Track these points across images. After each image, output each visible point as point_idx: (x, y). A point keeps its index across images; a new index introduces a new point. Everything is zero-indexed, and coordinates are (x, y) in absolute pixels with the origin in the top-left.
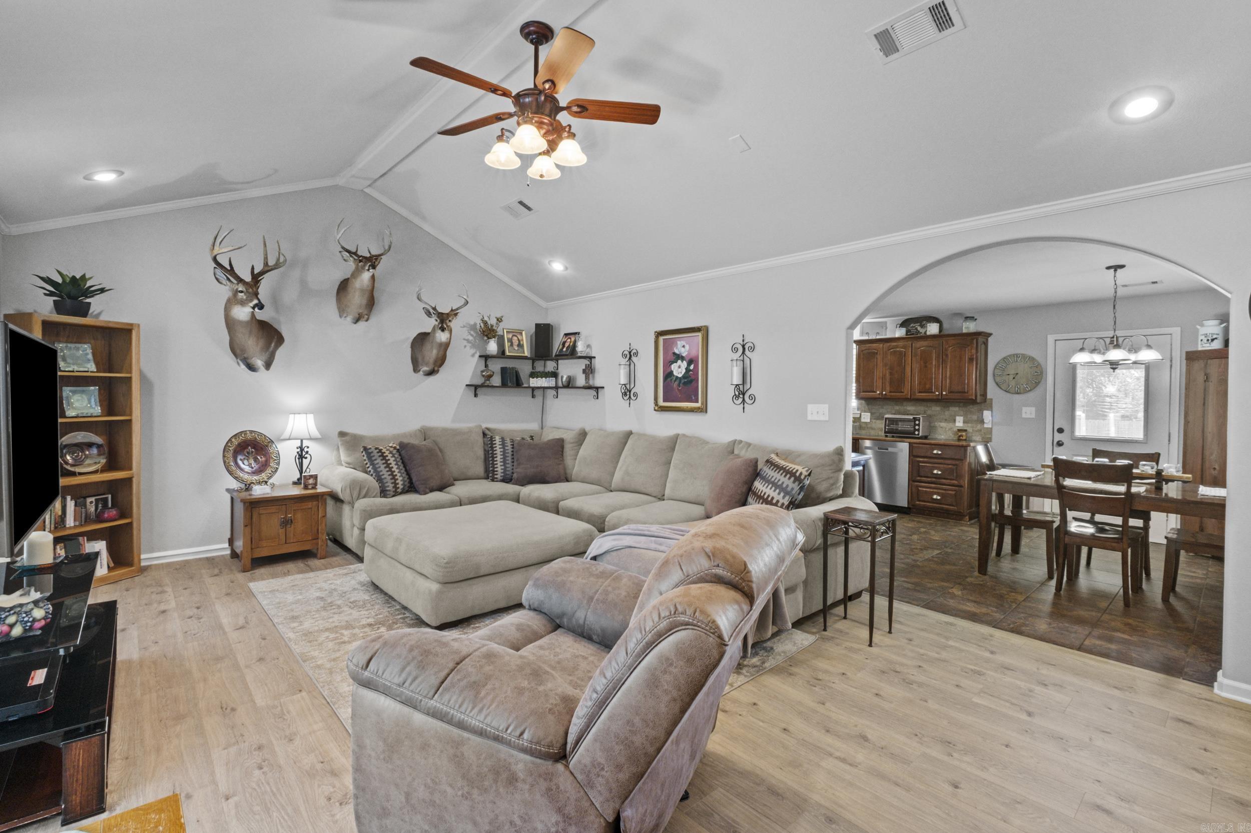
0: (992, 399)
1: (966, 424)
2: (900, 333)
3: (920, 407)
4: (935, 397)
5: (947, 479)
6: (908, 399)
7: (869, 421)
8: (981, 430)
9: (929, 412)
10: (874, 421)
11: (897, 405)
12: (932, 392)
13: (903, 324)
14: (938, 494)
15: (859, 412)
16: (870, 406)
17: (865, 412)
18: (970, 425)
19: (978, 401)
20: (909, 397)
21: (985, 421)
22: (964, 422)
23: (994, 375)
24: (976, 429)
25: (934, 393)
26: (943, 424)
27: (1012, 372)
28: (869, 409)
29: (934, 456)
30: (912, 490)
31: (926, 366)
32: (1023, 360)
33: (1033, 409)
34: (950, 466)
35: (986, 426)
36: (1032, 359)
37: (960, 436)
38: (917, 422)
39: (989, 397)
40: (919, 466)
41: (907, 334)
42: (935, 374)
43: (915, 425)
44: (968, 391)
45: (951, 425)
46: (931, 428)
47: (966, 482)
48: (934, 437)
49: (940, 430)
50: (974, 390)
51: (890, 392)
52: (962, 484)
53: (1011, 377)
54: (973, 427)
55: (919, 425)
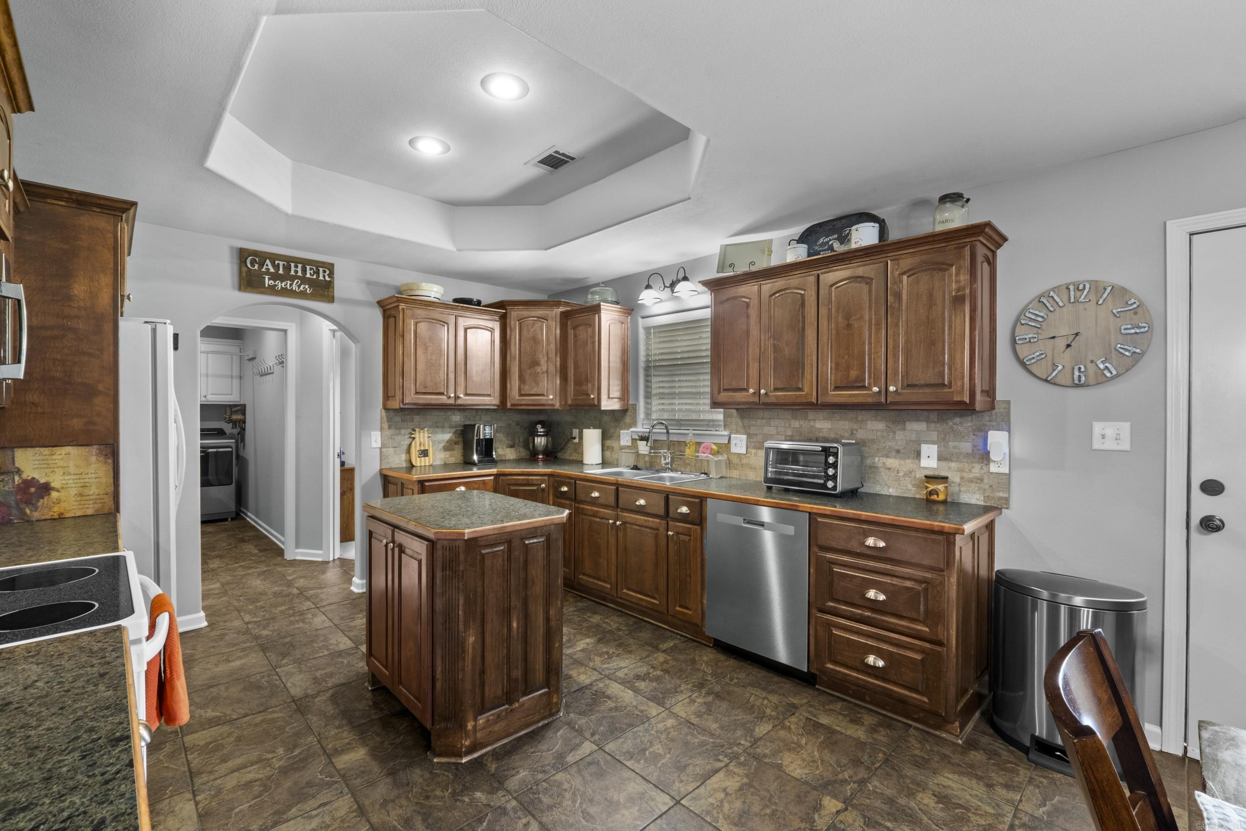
0: (1008, 402)
1: (944, 464)
2: (798, 253)
3: (842, 423)
4: (870, 400)
5: (901, 617)
6: (811, 404)
7: (744, 451)
8: (981, 480)
9: (861, 434)
10: (753, 451)
11: (795, 418)
12: (863, 387)
13: (805, 238)
14: (879, 653)
15: (726, 433)
16: (746, 421)
17: (737, 432)
18: (953, 465)
19: (978, 407)
20: (814, 400)
21: (992, 457)
22: (940, 458)
23: (1014, 342)
24: (971, 476)
25: (869, 389)
26: (892, 462)
27: (1065, 330)
28: (744, 427)
29: (869, 552)
30: (816, 630)
31: (849, 326)
32: (1092, 297)
33: (1125, 427)
34: (909, 584)
35: (993, 468)
36: (1120, 293)
37: (931, 493)
38: (831, 460)
39: (999, 396)
40: (831, 572)
41: (809, 255)
42: (870, 343)
43: (828, 465)
44: (950, 382)
45: (909, 464)
46: (865, 470)
47: (953, 632)
48: (872, 491)
49: (884, 475)
50: (967, 380)
51: (776, 389)
52: (942, 637)
53: (1061, 343)
54: (961, 470)
55: (835, 466)
